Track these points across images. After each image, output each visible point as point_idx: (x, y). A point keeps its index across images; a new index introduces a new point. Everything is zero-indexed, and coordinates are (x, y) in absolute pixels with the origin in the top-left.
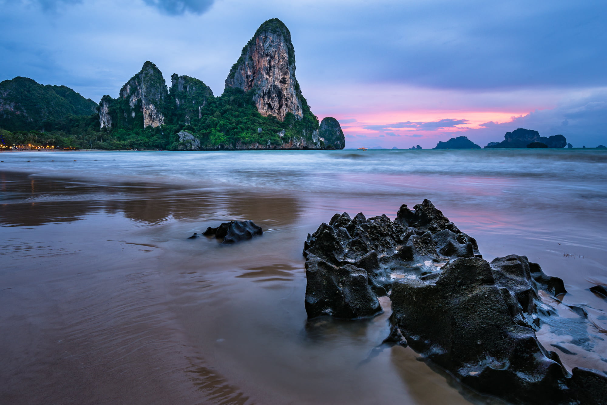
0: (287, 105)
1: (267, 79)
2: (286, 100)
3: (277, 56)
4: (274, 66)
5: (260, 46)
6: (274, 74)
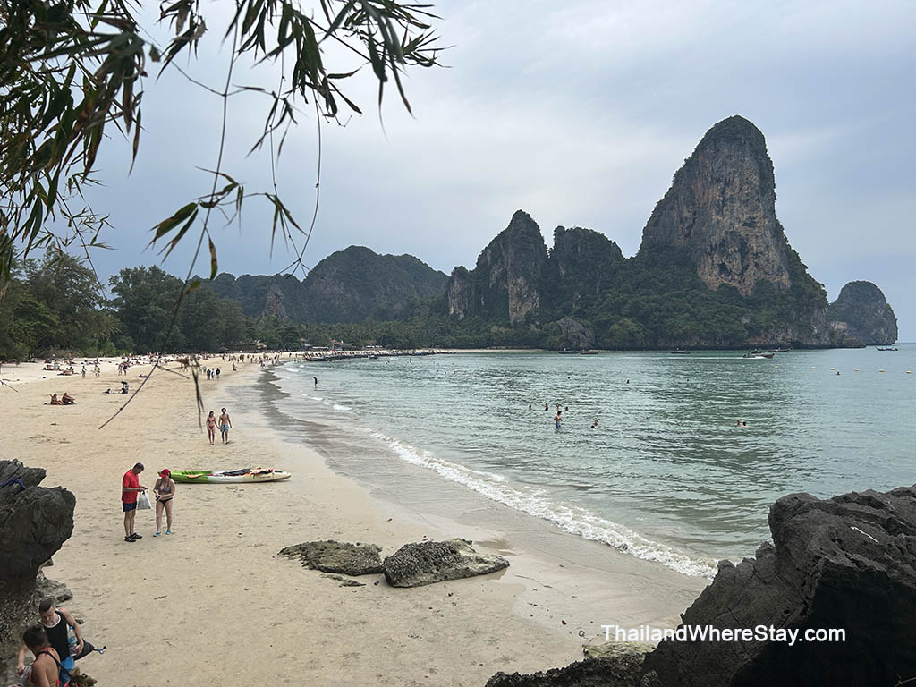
0: (756, 265)
1: (718, 222)
2: (756, 256)
3: (737, 180)
5: (705, 167)
6: (732, 212)
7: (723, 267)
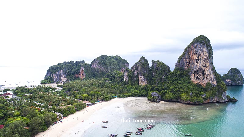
0: (207, 78)
1: (196, 65)
2: (207, 75)
3: (202, 54)
4: (200, 59)
5: (193, 49)
6: (200, 63)
7: (197, 77)
